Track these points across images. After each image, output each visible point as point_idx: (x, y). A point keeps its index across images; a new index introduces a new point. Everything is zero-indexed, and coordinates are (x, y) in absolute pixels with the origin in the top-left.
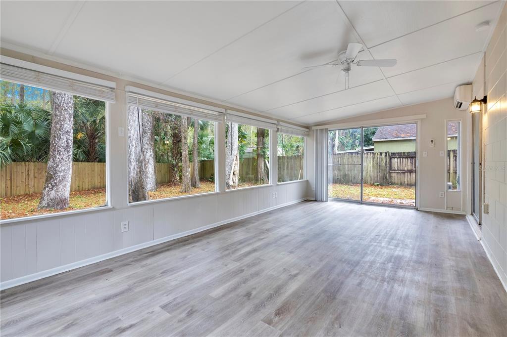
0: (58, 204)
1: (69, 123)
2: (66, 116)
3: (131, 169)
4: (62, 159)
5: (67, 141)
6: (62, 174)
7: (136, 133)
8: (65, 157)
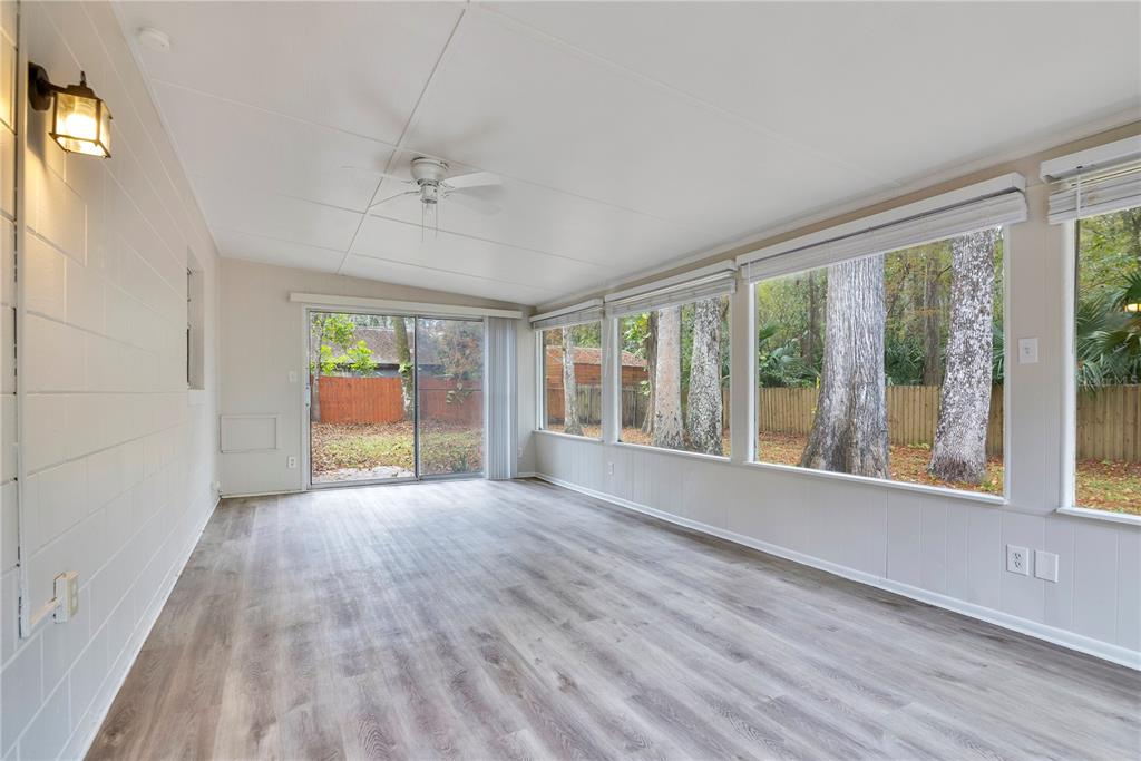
0: (946, 471)
1: (969, 302)
2: (964, 289)
3: (834, 402)
4: (955, 379)
5: (966, 343)
6: (954, 411)
7: (846, 324)
8: (961, 376)
